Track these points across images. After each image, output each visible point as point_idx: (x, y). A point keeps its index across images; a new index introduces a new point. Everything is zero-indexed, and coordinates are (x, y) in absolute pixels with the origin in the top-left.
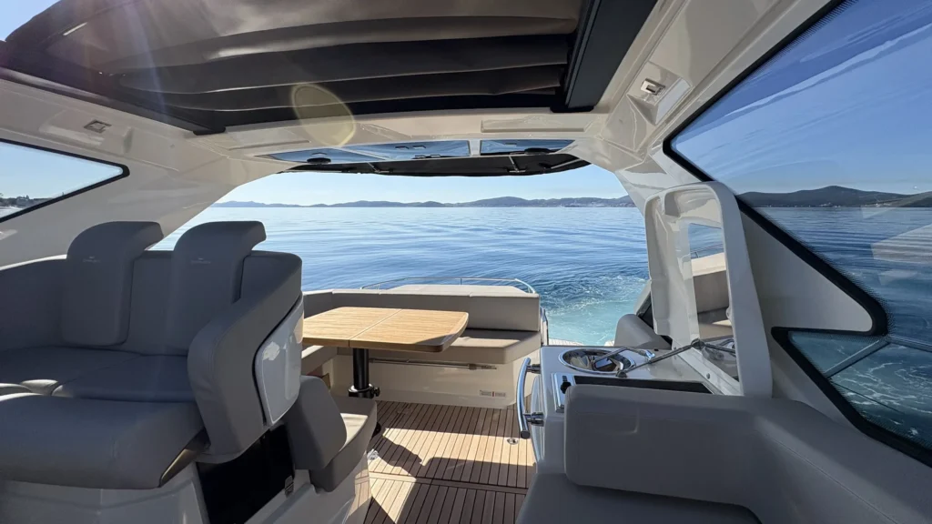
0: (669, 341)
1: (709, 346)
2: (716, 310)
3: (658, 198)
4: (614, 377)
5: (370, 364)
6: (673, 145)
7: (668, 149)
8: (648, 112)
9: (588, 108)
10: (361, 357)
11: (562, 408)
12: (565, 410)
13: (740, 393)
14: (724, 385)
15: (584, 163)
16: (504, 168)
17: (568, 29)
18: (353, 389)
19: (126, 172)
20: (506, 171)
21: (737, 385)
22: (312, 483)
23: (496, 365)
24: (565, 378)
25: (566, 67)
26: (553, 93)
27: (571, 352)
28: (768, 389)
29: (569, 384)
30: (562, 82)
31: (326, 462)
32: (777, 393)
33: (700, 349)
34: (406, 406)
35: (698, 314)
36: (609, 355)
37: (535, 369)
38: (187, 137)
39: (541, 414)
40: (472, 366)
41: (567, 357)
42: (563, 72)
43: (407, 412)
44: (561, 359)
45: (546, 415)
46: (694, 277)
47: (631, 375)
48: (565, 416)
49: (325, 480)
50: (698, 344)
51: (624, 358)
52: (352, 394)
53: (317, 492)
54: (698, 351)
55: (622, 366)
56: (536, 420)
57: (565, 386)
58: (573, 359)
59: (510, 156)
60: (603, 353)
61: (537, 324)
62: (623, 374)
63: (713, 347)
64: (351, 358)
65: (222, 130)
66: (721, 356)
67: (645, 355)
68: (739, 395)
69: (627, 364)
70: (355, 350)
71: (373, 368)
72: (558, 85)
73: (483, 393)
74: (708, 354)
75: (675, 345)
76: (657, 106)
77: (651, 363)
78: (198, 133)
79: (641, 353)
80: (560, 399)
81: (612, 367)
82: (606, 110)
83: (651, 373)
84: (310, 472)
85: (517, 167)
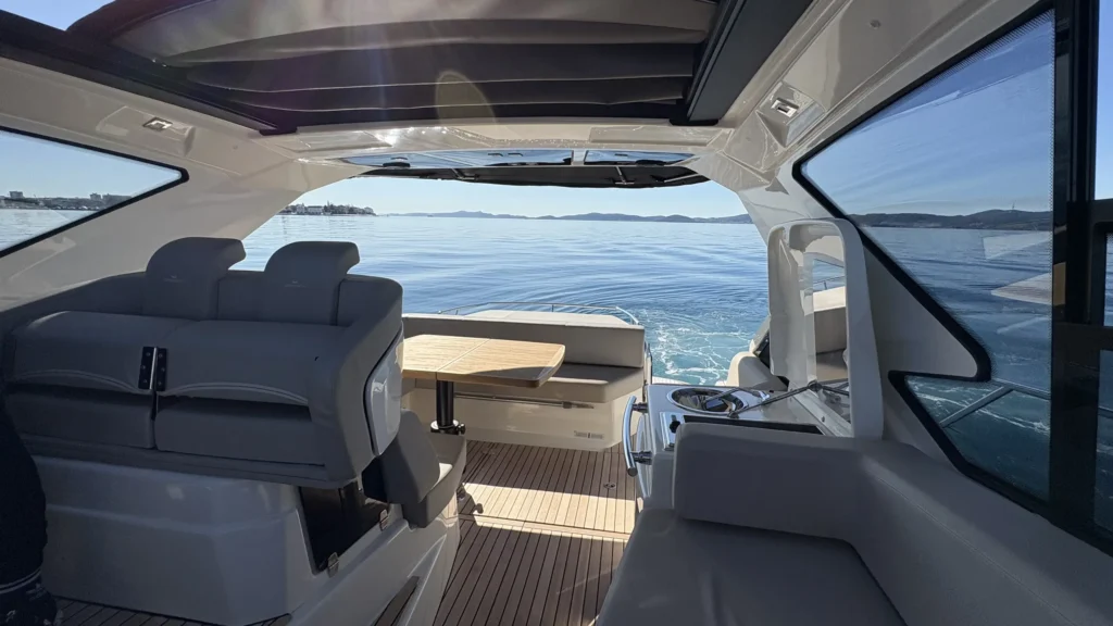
0: (785, 381)
1: (825, 388)
2: (835, 351)
3: (782, 229)
4: (725, 417)
5: (455, 400)
6: (803, 170)
7: (797, 173)
8: (779, 132)
9: (712, 122)
10: (445, 389)
11: (672, 446)
12: (676, 448)
13: (850, 435)
14: (837, 427)
15: (703, 179)
16: (609, 179)
17: (696, 39)
18: (435, 425)
19: (185, 177)
20: (611, 182)
21: (849, 427)
22: (405, 517)
23: (594, 404)
24: (674, 417)
25: (690, 80)
26: (674, 103)
27: (680, 391)
28: (879, 433)
29: (679, 423)
30: (685, 95)
31: (422, 497)
32: (888, 434)
33: (816, 391)
34: (493, 445)
35: (817, 354)
36: (721, 395)
37: (642, 408)
38: (252, 136)
39: (649, 453)
40: (567, 405)
41: (676, 396)
42: (687, 84)
43: (493, 452)
44: (669, 397)
45: (655, 453)
46: (815, 313)
47: (743, 416)
48: (675, 453)
49: (418, 514)
50: (815, 386)
51: (737, 399)
52: (433, 431)
53: (411, 527)
54: (814, 393)
55: (734, 406)
56: (643, 458)
57: (674, 426)
58: (683, 398)
59: (617, 166)
60: (715, 393)
61: (641, 359)
62: (735, 414)
63: (830, 389)
64: (433, 393)
65: (292, 131)
66: (838, 399)
67: (759, 396)
68: (849, 436)
69: (739, 404)
70: (438, 382)
71: (459, 404)
72: (681, 97)
73: (579, 435)
74: (824, 397)
75: (791, 387)
76: (788, 127)
77: (765, 404)
78: (265, 133)
79: (754, 394)
80: (669, 438)
81: (723, 408)
82: (732, 124)
83: (765, 415)
84: (403, 506)
85: (625, 178)
